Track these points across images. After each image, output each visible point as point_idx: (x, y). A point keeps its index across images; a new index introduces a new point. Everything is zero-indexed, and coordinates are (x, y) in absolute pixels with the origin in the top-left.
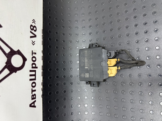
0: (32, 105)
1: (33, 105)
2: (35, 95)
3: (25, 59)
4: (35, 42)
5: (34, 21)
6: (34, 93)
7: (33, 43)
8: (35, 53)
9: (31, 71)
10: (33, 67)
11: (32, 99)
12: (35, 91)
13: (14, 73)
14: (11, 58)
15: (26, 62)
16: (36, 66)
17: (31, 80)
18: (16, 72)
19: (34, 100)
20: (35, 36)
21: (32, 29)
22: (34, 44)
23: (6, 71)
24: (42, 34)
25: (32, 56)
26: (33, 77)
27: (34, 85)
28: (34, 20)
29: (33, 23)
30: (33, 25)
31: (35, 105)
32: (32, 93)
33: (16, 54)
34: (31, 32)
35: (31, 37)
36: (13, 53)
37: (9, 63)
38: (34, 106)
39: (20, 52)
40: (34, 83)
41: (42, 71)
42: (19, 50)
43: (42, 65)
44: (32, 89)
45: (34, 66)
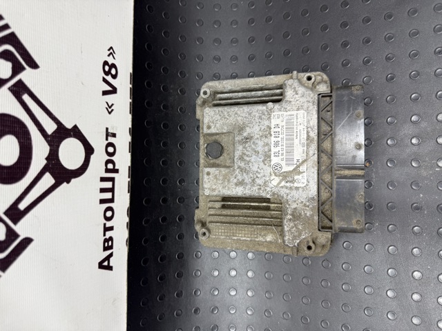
0: (105, 265)
1: (106, 263)
2: (111, 239)
3: (89, 150)
4: (113, 105)
5: (111, 51)
6: (109, 234)
7: (110, 107)
8: (114, 135)
9: (103, 179)
10: (107, 171)
11: (105, 249)
12: (111, 228)
13: (65, 183)
14: (58, 146)
15: (92, 157)
16: (116, 168)
17: (102, 201)
18: (68, 182)
19: (108, 252)
20: (114, 91)
21: (107, 73)
22: (112, 110)
23: (48, 180)
24: (131, 86)
25: (107, 142)
26: (108, 195)
27: (109, 214)
28: (111, 48)
29: (109, 55)
30: (111, 61)
31: (111, 265)
32: (104, 235)
33: (70, 136)
34: (105, 80)
35: (105, 93)
36: (63, 133)
37: (53, 160)
38: (109, 268)
39: (79, 130)
40: (110, 209)
41: (129, 179)
42: (75, 127)
43: (129, 164)
44: (105, 224)
45: (110, 166)
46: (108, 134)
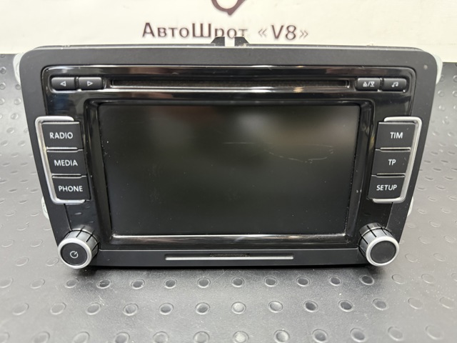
46: (243, 30)
